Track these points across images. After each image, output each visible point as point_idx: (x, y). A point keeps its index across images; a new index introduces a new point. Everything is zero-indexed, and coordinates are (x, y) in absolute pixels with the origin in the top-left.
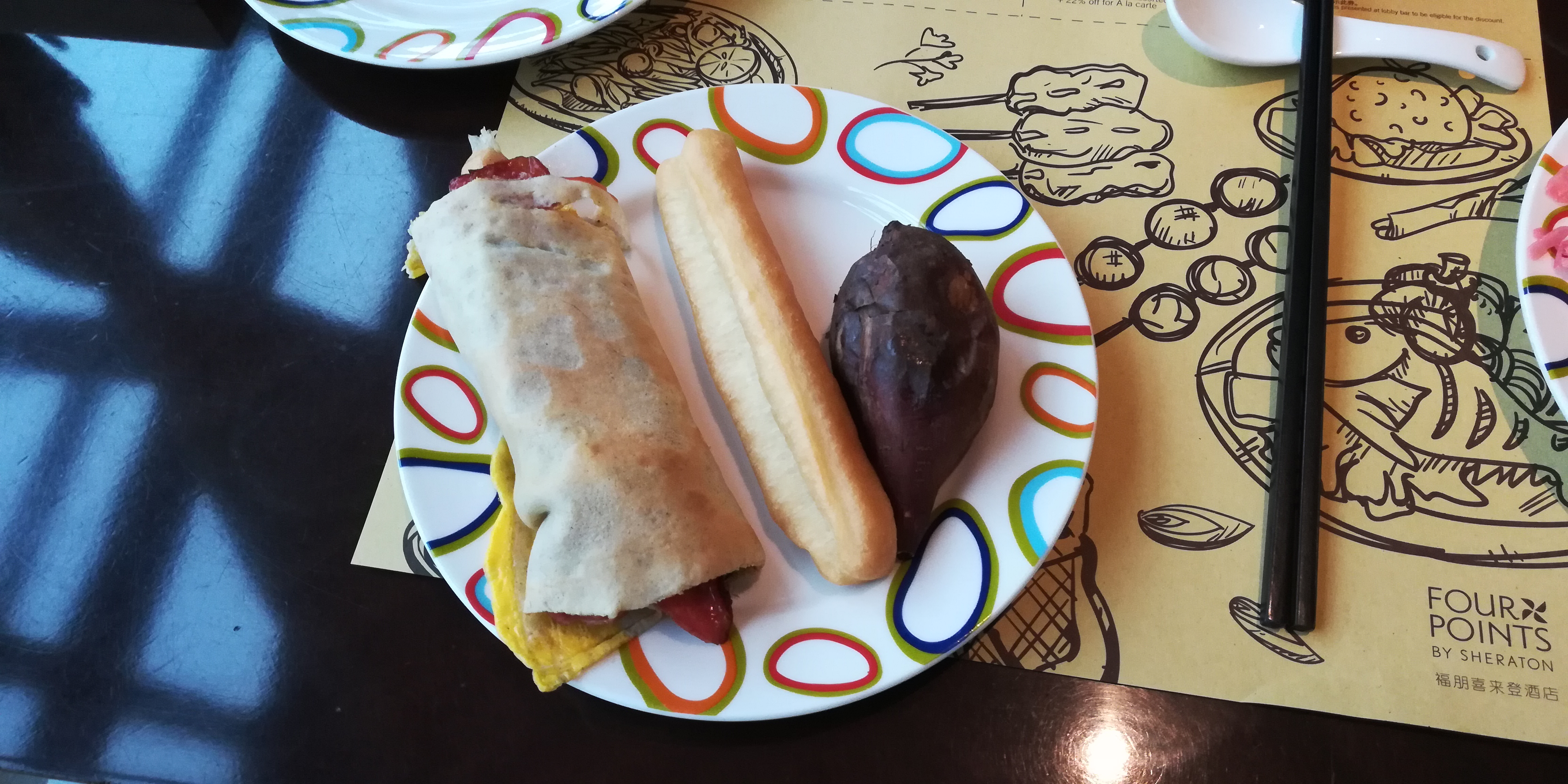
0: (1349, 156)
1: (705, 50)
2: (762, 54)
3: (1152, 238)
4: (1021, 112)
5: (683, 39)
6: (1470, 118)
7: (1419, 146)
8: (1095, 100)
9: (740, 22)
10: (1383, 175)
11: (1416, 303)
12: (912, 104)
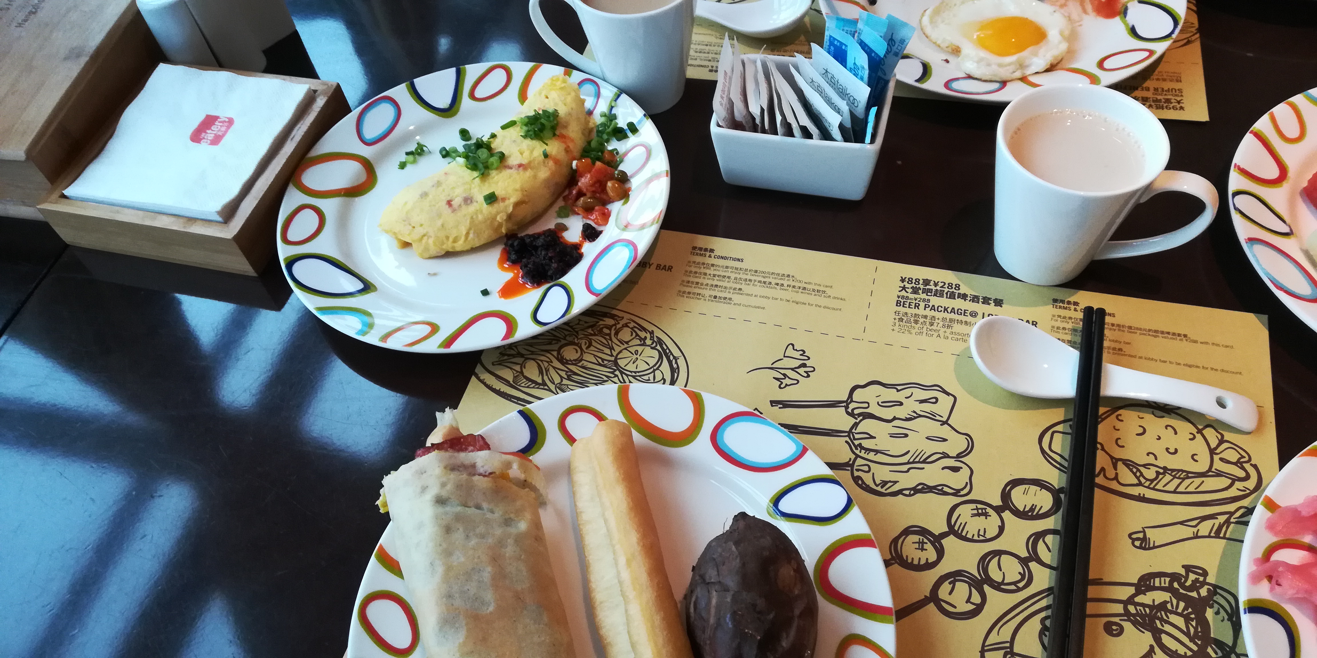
0: (1113, 476)
1: (623, 347)
2: (665, 354)
3: (952, 531)
4: (857, 417)
5: (608, 337)
6: (1212, 452)
7: (1170, 472)
8: (914, 412)
9: (650, 328)
10: (1140, 494)
11: (1163, 606)
12: (773, 403)
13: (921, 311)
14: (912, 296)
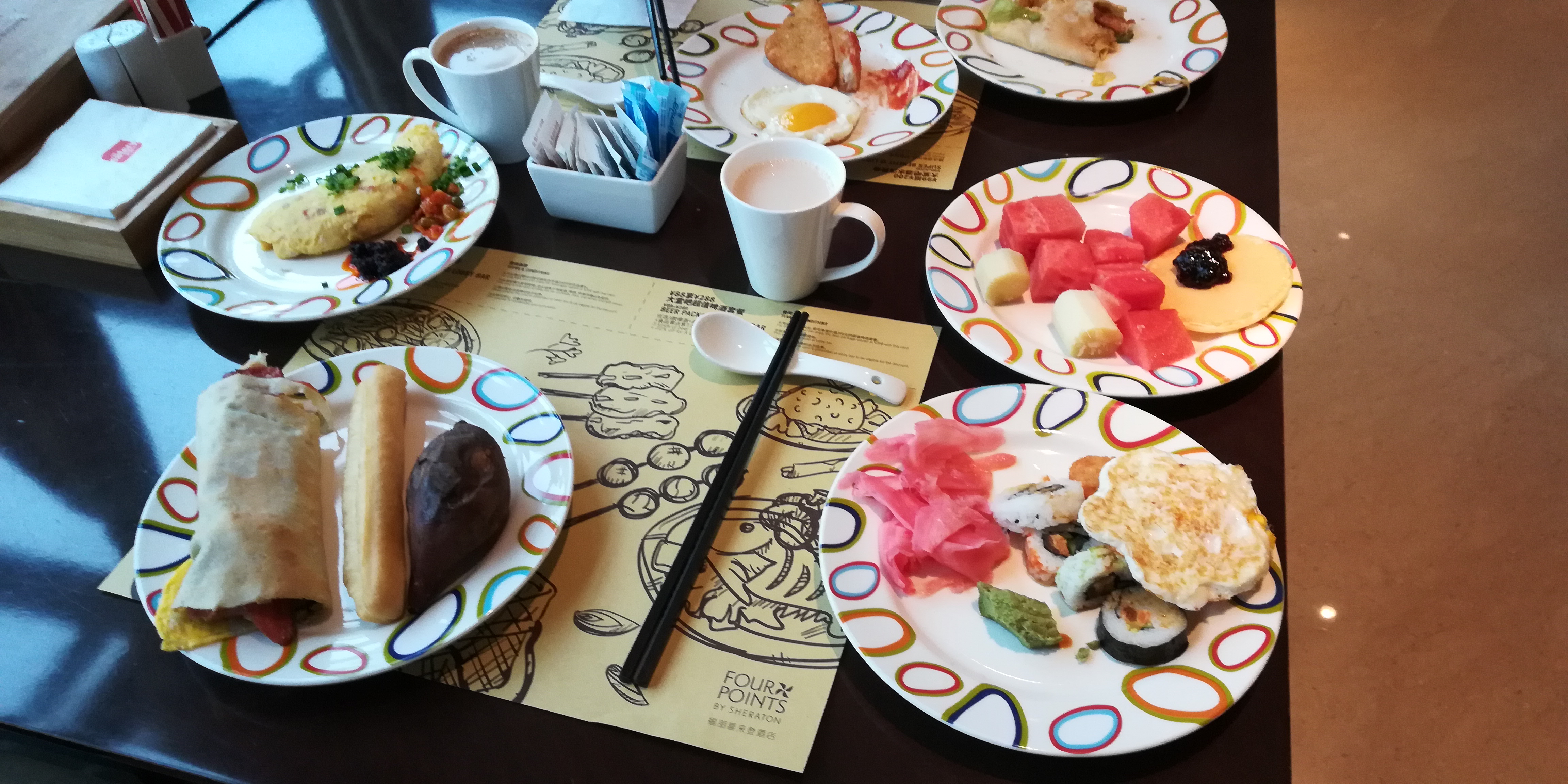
0: (784, 430)
1: (431, 331)
2: (464, 337)
3: (650, 462)
4: (603, 385)
5: (421, 324)
6: (865, 417)
7: (828, 429)
8: (649, 384)
9: (458, 318)
10: (800, 443)
11: (789, 515)
12: (540, 374)
13: (679, 315)
14: (675, 304)
